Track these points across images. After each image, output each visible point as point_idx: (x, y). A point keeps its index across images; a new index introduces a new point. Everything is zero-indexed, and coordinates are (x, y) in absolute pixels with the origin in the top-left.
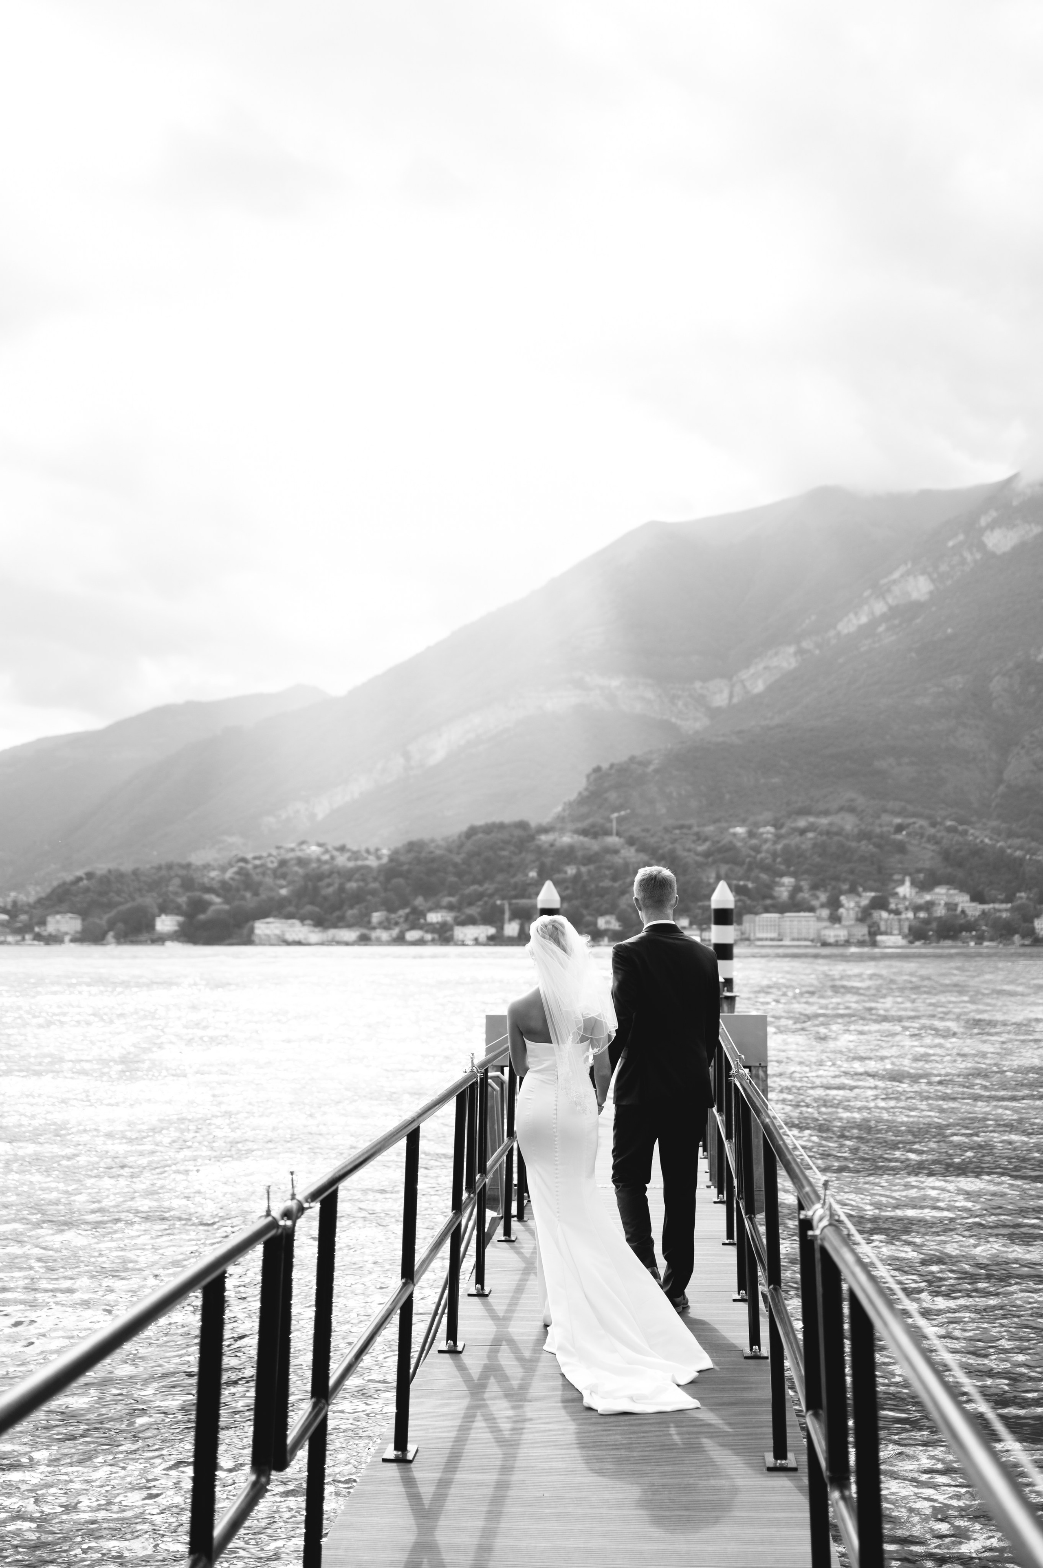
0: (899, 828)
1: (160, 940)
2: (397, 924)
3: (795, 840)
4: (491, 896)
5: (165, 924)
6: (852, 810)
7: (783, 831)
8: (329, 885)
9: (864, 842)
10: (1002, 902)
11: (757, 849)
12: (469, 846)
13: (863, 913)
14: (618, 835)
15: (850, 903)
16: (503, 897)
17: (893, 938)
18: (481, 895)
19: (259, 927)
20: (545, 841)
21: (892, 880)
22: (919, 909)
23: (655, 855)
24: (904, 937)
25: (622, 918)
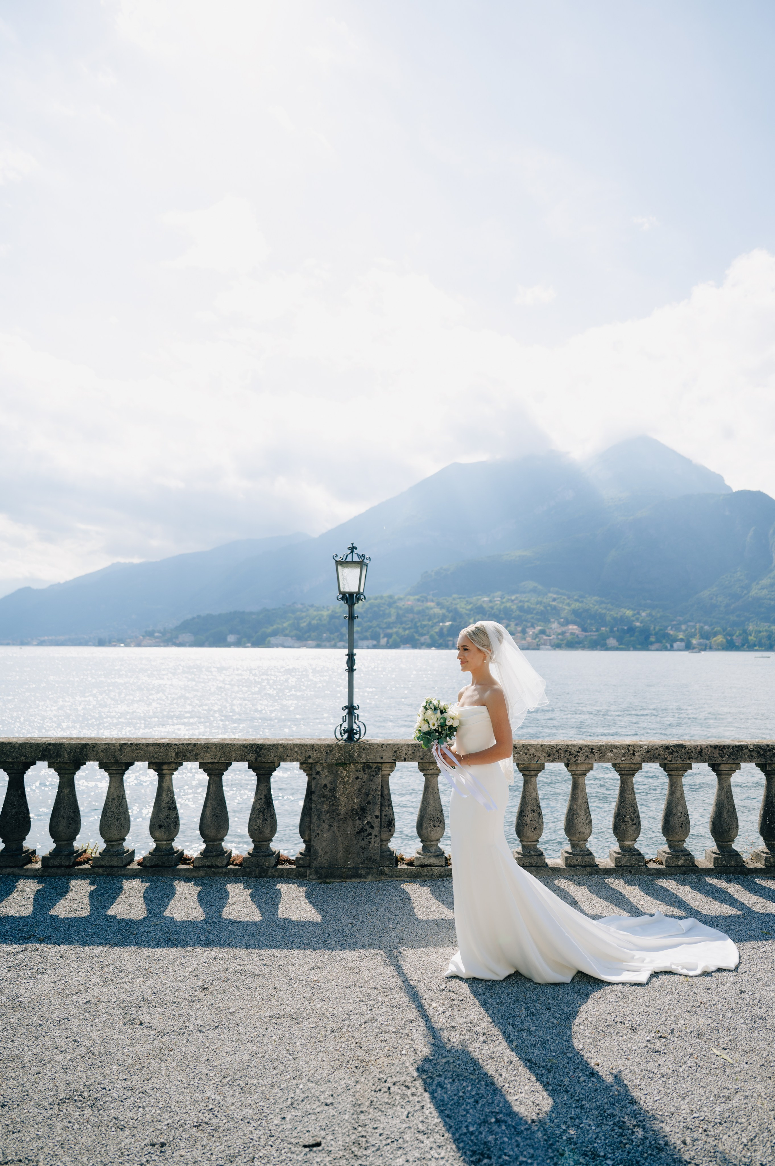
0: (554, 600)
1: (228, 645)
2: (333, 639)
3: (508, 605)
4: (375, 627)
5: (231, 638)
6: (534, 591)
7: (504, 600)
8: (304, 622)
9: (538, 606)
10: (594, 632)
11: (492, 608)
13: (535, 636)
14: (432, 601)
15: (530, 631)
16: (381, 628)
17: (547, 647)
18: (370, 627)
19: (273, 640)
20: (400, 604)
21: (549, 622)
22: (559, 634)
23: (449, 611)
24: (552, 646)
25: (432, 637)
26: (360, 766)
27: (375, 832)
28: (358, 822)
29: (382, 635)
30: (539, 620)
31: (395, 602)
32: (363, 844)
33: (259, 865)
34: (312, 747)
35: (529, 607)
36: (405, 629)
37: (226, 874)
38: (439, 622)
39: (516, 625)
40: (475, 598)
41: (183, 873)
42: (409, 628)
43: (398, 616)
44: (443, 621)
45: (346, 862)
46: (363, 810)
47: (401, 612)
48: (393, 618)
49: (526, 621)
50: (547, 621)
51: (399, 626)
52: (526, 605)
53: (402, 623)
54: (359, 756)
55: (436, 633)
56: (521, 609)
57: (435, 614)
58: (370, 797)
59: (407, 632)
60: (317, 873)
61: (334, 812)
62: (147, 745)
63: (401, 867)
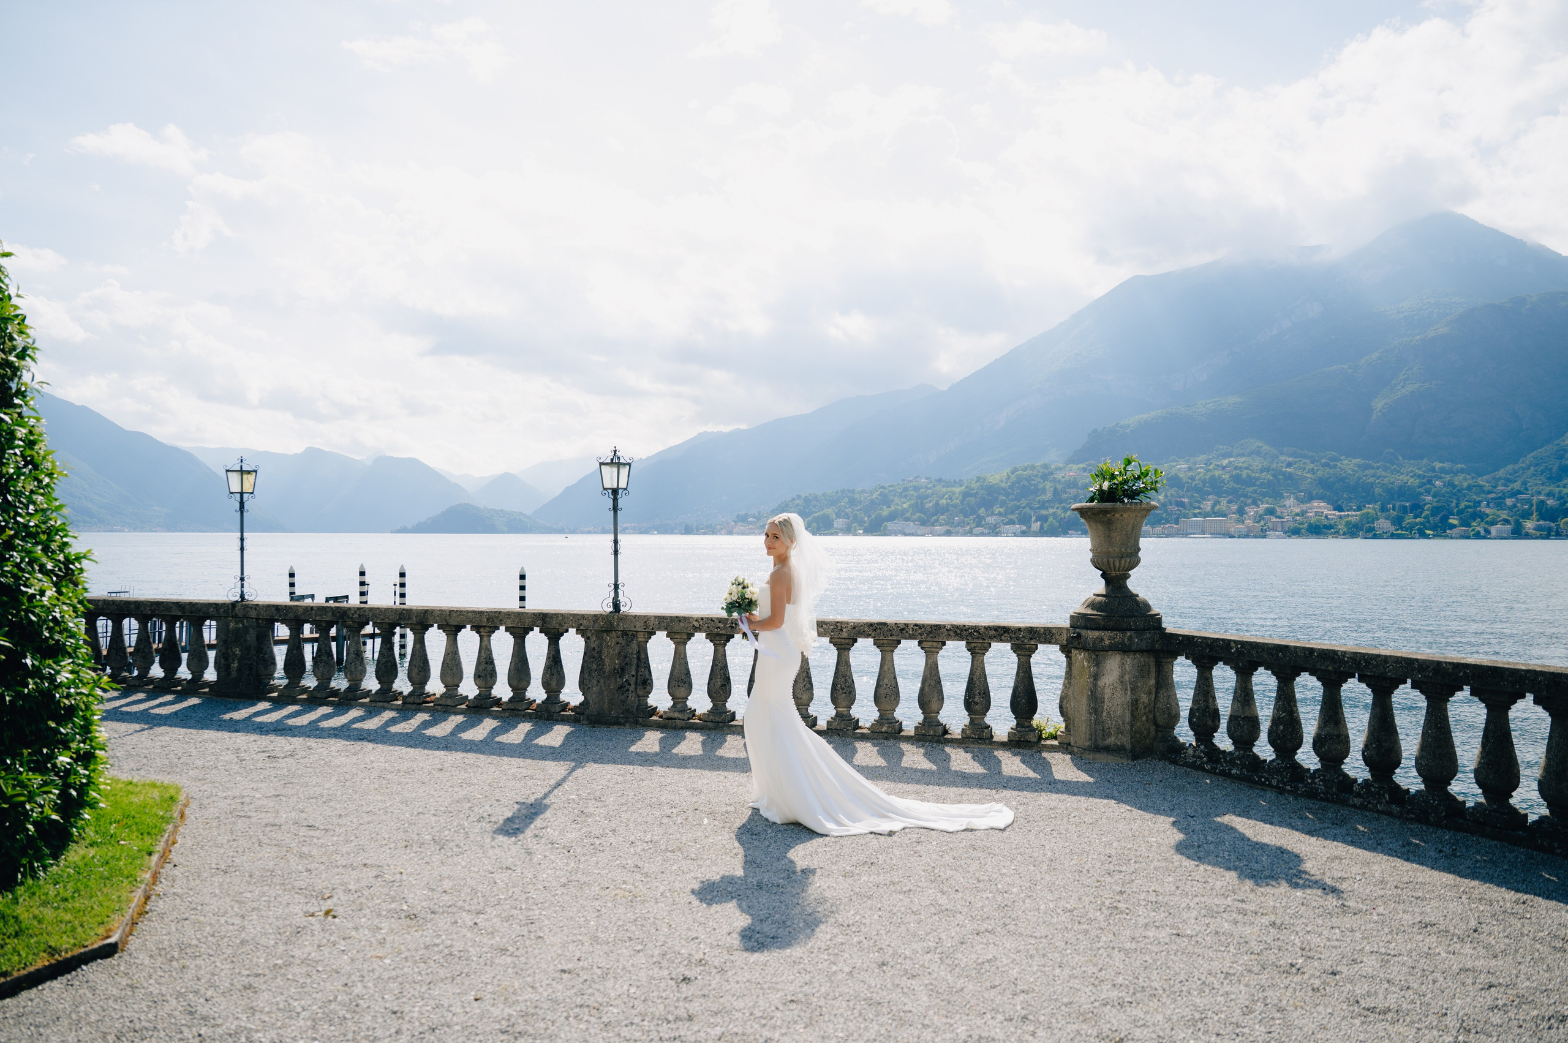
0: (1289, 465)
1: (835, 532)
2: (968, 524)
3: (1217, 473)
4: (1024, 508)
5: (839, 523)
6: (1258, 452)
7: (1211, 467)
8: (930, 502)
9: (1264, 474)
10: (1355, 510)
11: (1192, 478)
12: (1013, 478)
13: (1259, 518)
15: (1251, 511)
16: (1031, 509)
17: (1277, 533)
18: (1018, 508)
19: (890, 525)
20: (1059, 476)
21: (1282, 497)
22: (1297, 515)
24: (1285, 533)
26: (620, 633)
27: (632, 688)
28: (618, 679)
29: (1033, 519)
30: (1265, 495)
31: (1051, 473)
33: (548, 711)
34: (583, 616)
35: (1248, 476)
37: (524, 716)
39: (1229, 502)
41: (494, 713)
43: (1056, 492)
45: (610, 711)
46: (623, 669)
47: (1059, 487)
48: (1049, 495)
49: (1245, 496)
50: (1278, 496)
51: (1057, 505)
52: (1244, 473)
54: (618, 625)
56: (1237, 479)
58: (627, 659)
60: (588, 719)
61: (600, 670)
62: (468, 612)
63: (654, 718)
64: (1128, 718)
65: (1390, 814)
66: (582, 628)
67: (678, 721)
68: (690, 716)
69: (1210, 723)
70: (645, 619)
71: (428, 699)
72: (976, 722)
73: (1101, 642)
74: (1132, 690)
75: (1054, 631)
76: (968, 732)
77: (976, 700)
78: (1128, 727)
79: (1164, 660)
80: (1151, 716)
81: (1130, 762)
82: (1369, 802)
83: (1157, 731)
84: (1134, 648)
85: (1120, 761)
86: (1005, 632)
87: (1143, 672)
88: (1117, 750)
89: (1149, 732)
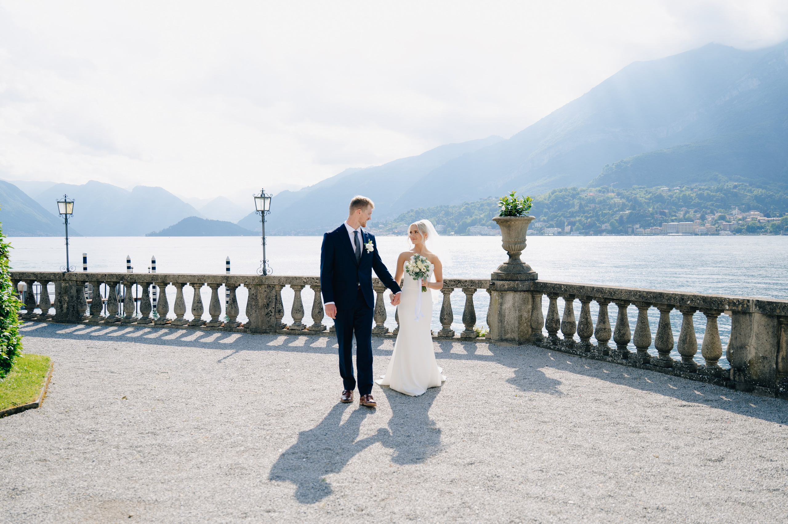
0: (735, 187)
3: (688, 193)
4: (560, 217)
6: (715, 179)
7: (683, 189)
9: (718, 193)
10: (778, 217)
11: (671, 196)
12: (553, 197)
13: (715, 222)
14: (613, 192)
15: (710, 218)
16: (565, 217)
17: (726, 232)
18: (556, 216)
19: (472, 229)
20: (583, 195)
21: (730, 208)
22: (740, 220)
23: (628, 199)
24: (732, 232)
25: (612, 225)
26: (266, 286)
27: (273, 314)
28: (266, 310)
29: (566, 224)
30: (719, 207)
31: (578, 194)
32: (268, 319)
33: (230, 327)
34: (247, 277)
35: (708, 194)
36: (587, 218)
37: (218, 330)
38: (619, 211)
39: (695, 212)
40: (654, 188)
41: (202, 329)
42: (591, 217)
43: (581, 206)
44: (623, 210)
45: (262, 327)
46: (268, 305)
47: (583, 203)
48: (577, 208)
49: (706, 208)
50: (727, 207)
51: (582, 215)
52: (706, 193)
53: (584, 213)
54: (265, 282)
55: (615, 220)
56: (700, 196)
57: (615, 204)
58: (270, 299)
59: (589, 220)
60: (251, 331)
61: (256, 305)
62: (188, 276)
63: (285, 329)
64: (517, 324)
65: (622, 364)
66: (247, 283)
67: (296, 331)
68: (303, 328)
69: (554, 326)
70: (279, 278)
71: (168, 322)
72: (446, 328)
73: (503, 287)
74: (519, 310)
75: (483, 282)
76: (441, 333)
77: (445, 317)
78: (517, 329)
79: (535, 296)
80: (529, 324)
81: (517, 346)
82: (614, 359)
83: (532, 331)
84: (519, 289)
85: (513, 346)
86: (459, 283)
87: (525, 302)
88: (512, 341)
89: (528, 332)
